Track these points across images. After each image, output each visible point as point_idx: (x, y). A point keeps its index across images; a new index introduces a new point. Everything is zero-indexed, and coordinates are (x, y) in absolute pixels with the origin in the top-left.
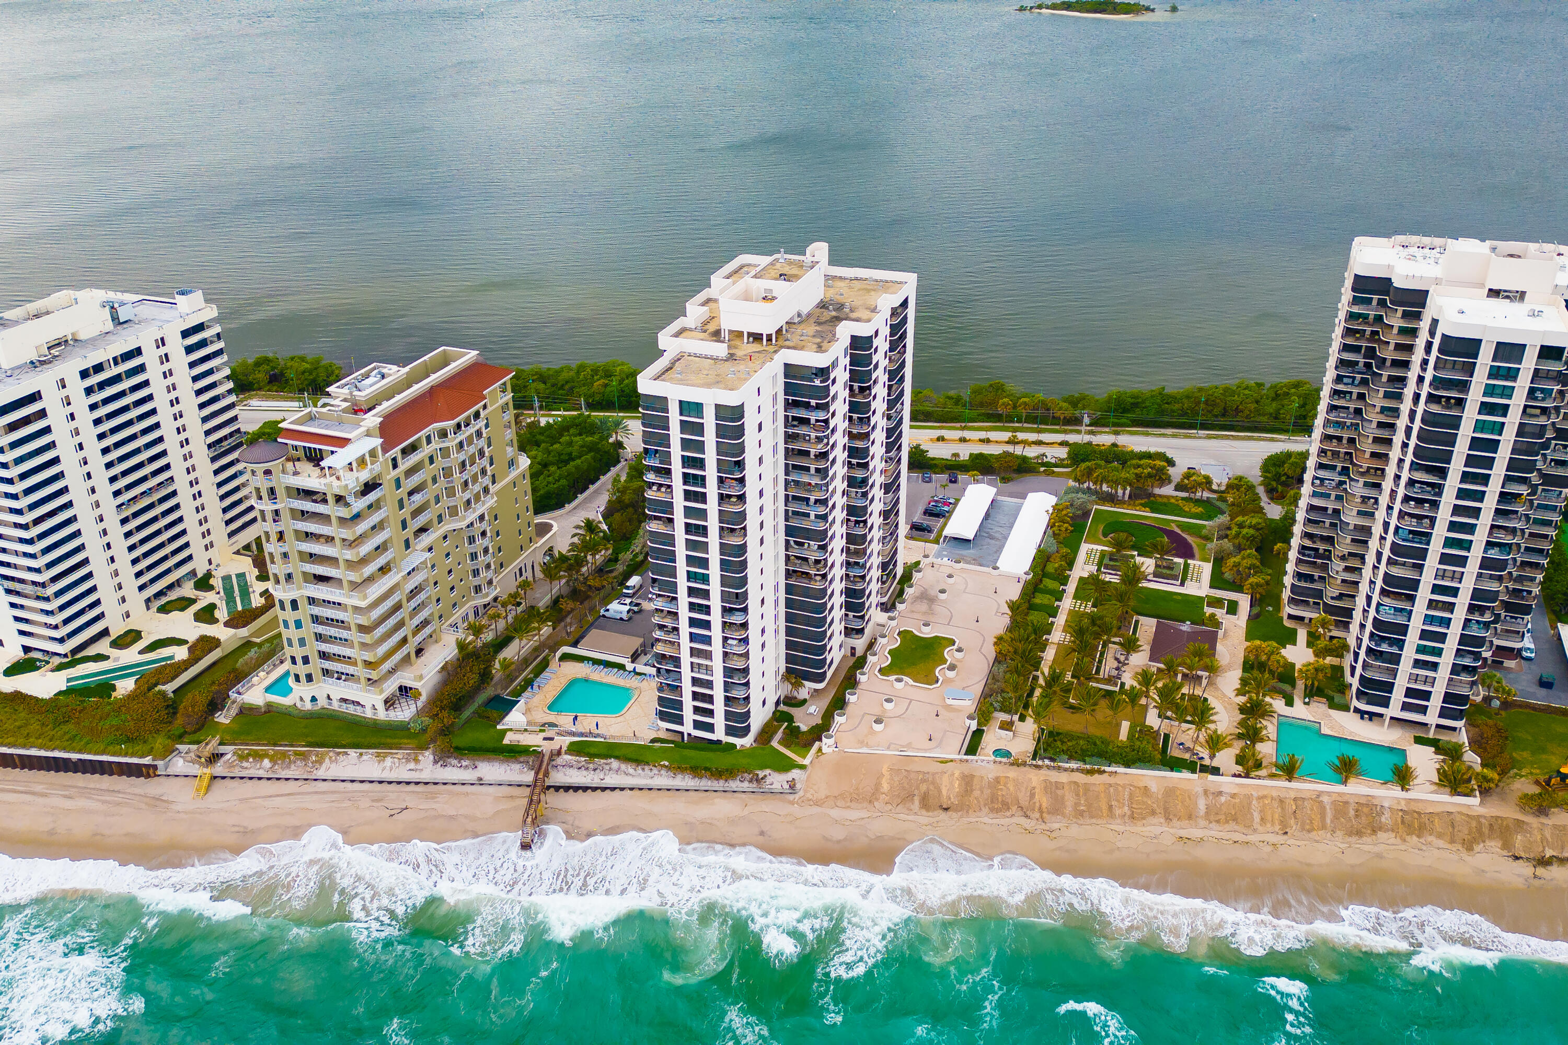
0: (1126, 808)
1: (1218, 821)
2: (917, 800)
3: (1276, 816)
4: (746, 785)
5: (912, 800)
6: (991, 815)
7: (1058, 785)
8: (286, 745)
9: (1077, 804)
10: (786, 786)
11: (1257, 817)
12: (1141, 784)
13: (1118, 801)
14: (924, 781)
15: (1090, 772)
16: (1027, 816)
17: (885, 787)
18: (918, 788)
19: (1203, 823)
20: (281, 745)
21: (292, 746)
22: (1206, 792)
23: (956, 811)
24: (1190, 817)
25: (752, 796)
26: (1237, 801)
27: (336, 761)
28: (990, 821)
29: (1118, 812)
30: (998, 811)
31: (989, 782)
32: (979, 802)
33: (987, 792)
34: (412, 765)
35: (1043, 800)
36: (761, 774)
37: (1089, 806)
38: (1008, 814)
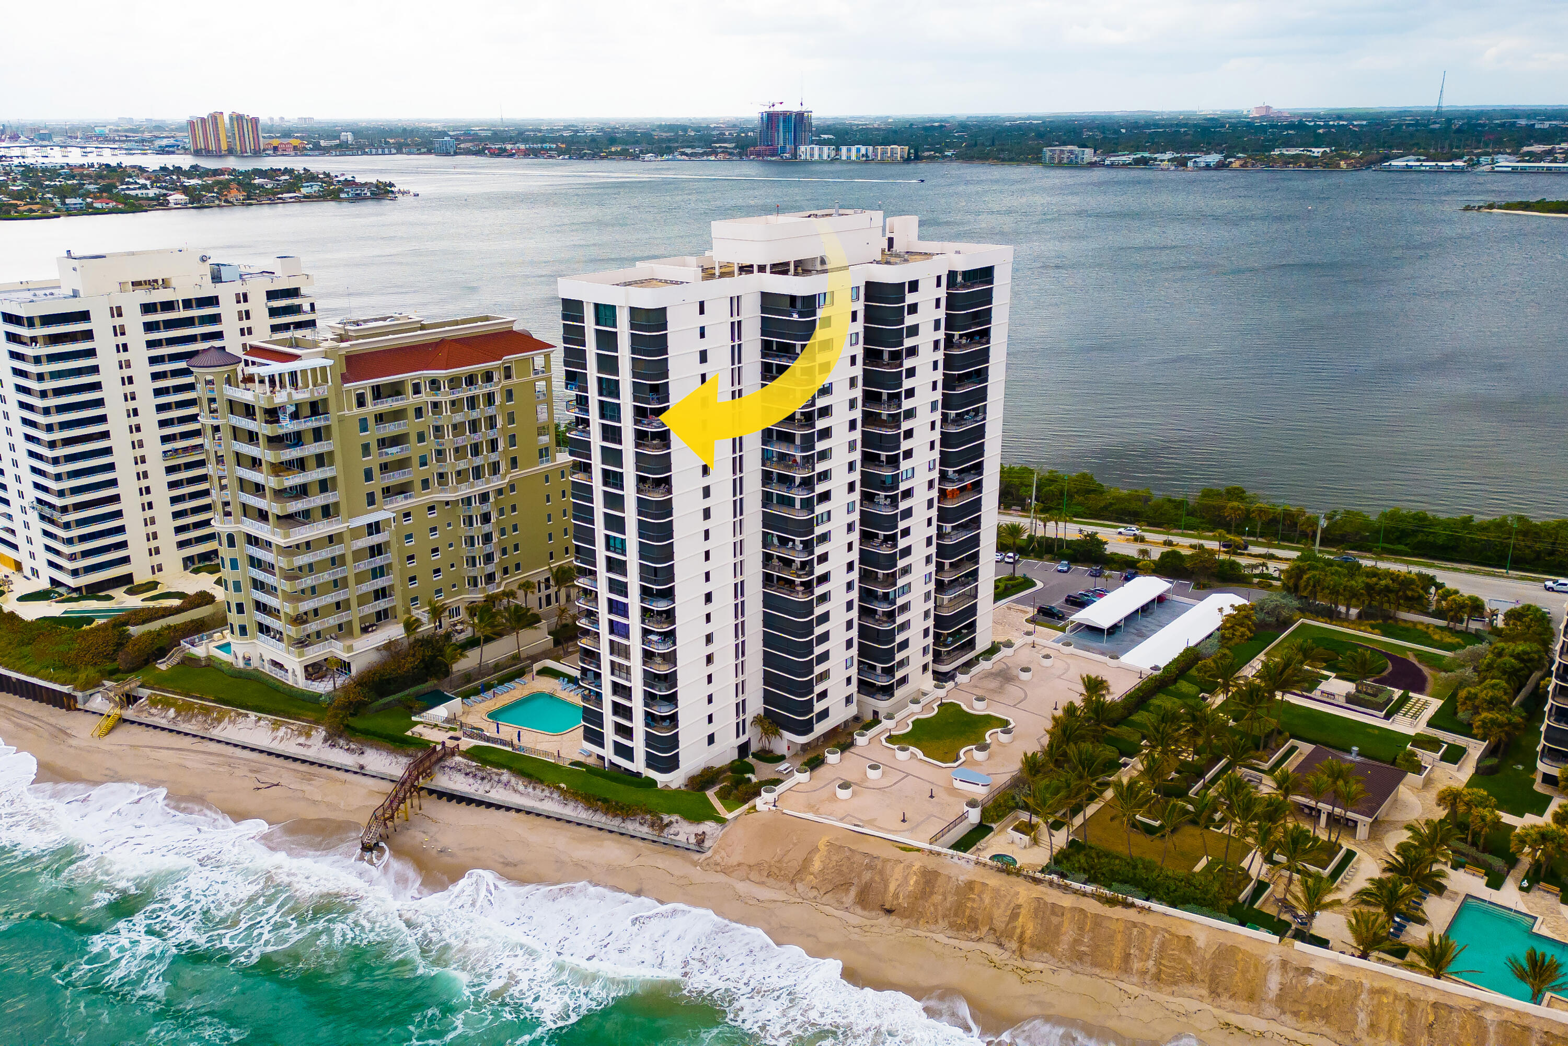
0: (1151, 963)
1: (1296, 1014)
2: (853, 892)
3: (1398, 1026)
4: (645, 830)
5: (848, 890)
6: (950, 933)
7: (1055, 909)
8: (197, 698)
9: (1077, 942)
11: (1363, 1019)
12: (1182, 932)
13: (1142, 950)
14: (869, 867)
15: (1112, 902)
16: (1000, 945)
17: (817, 865)
18: (859, 876)
19: (1271, 1011)
22: (1284, 964)
23: (902, 916)
24: (1251, 998)
25: (652, 846)
26: (1334, 988)
27: (234, 722)
28: (946, 941)
29: (1136, 965)
30: (959, 928)
31: (958, 887)
32: (936, 909)
33: (951, 899)
34: (302, 740)
35: (1028, 926)
36: (666, 819)
37: (1095, 947)
38: (974, 935)
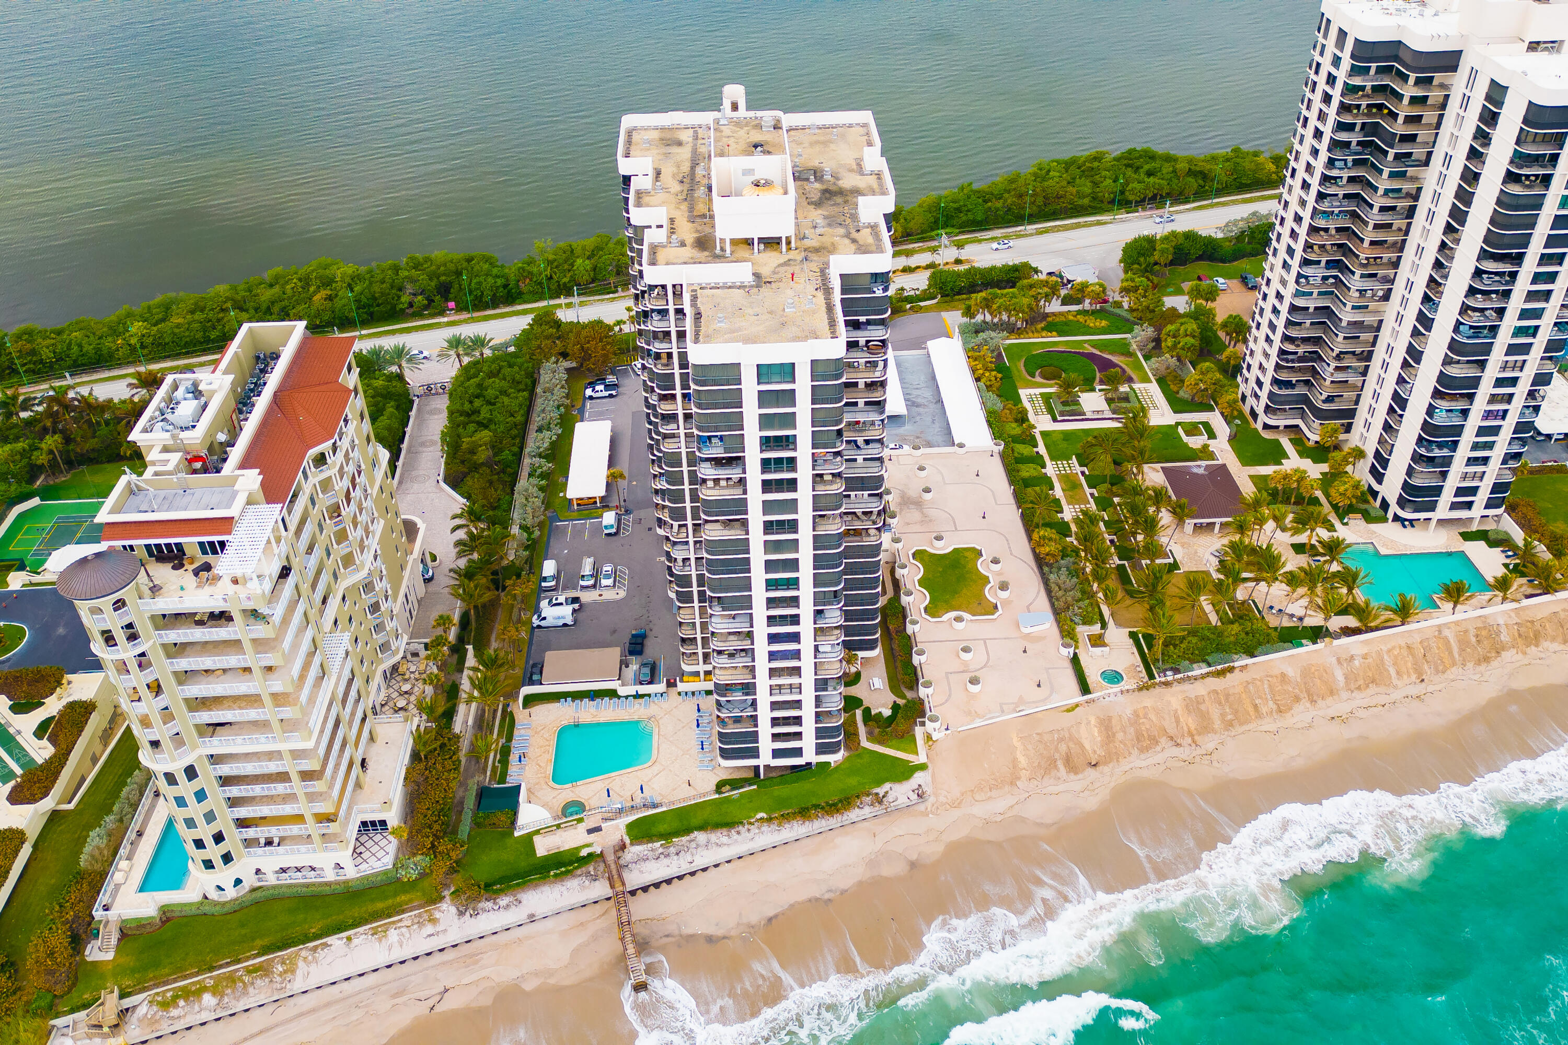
0: (1271, 703)
1: (1359, 688)
2: (1060, 764)
3: (1409, 665)
4: (867, 811)
5: (1056, 767)
6: (1143, 756)
7: (1199, 701)
8: (228, 964)
9: (1223, 715)
10: (914, 797)
11: (1392, 671)
12: (1276, 672)
13: (1260, 697)
14: (1061, 740)
15: (1221, 674)
16: (1178, 745)
17: (1023, 761)
18: (1057, 750)
19: (1345, 695)
20: (221, 967)
21: (238, 961)
22: (1338, 660)
23: (1106, 763)
24: (1332, 693)
25: (876, 821)
26: (1370, 660)
27: (315, 960)
28: (1144, 764)
29: (1264, 710)
30: (1147, 749)
31: (1129, 719)
32: (1125, 745)
33: (1131, 730)
34: (429, 929)
35: (1190, 722)
36: (881, 791)
37: (1236, 712)
38: (1158, 748)
